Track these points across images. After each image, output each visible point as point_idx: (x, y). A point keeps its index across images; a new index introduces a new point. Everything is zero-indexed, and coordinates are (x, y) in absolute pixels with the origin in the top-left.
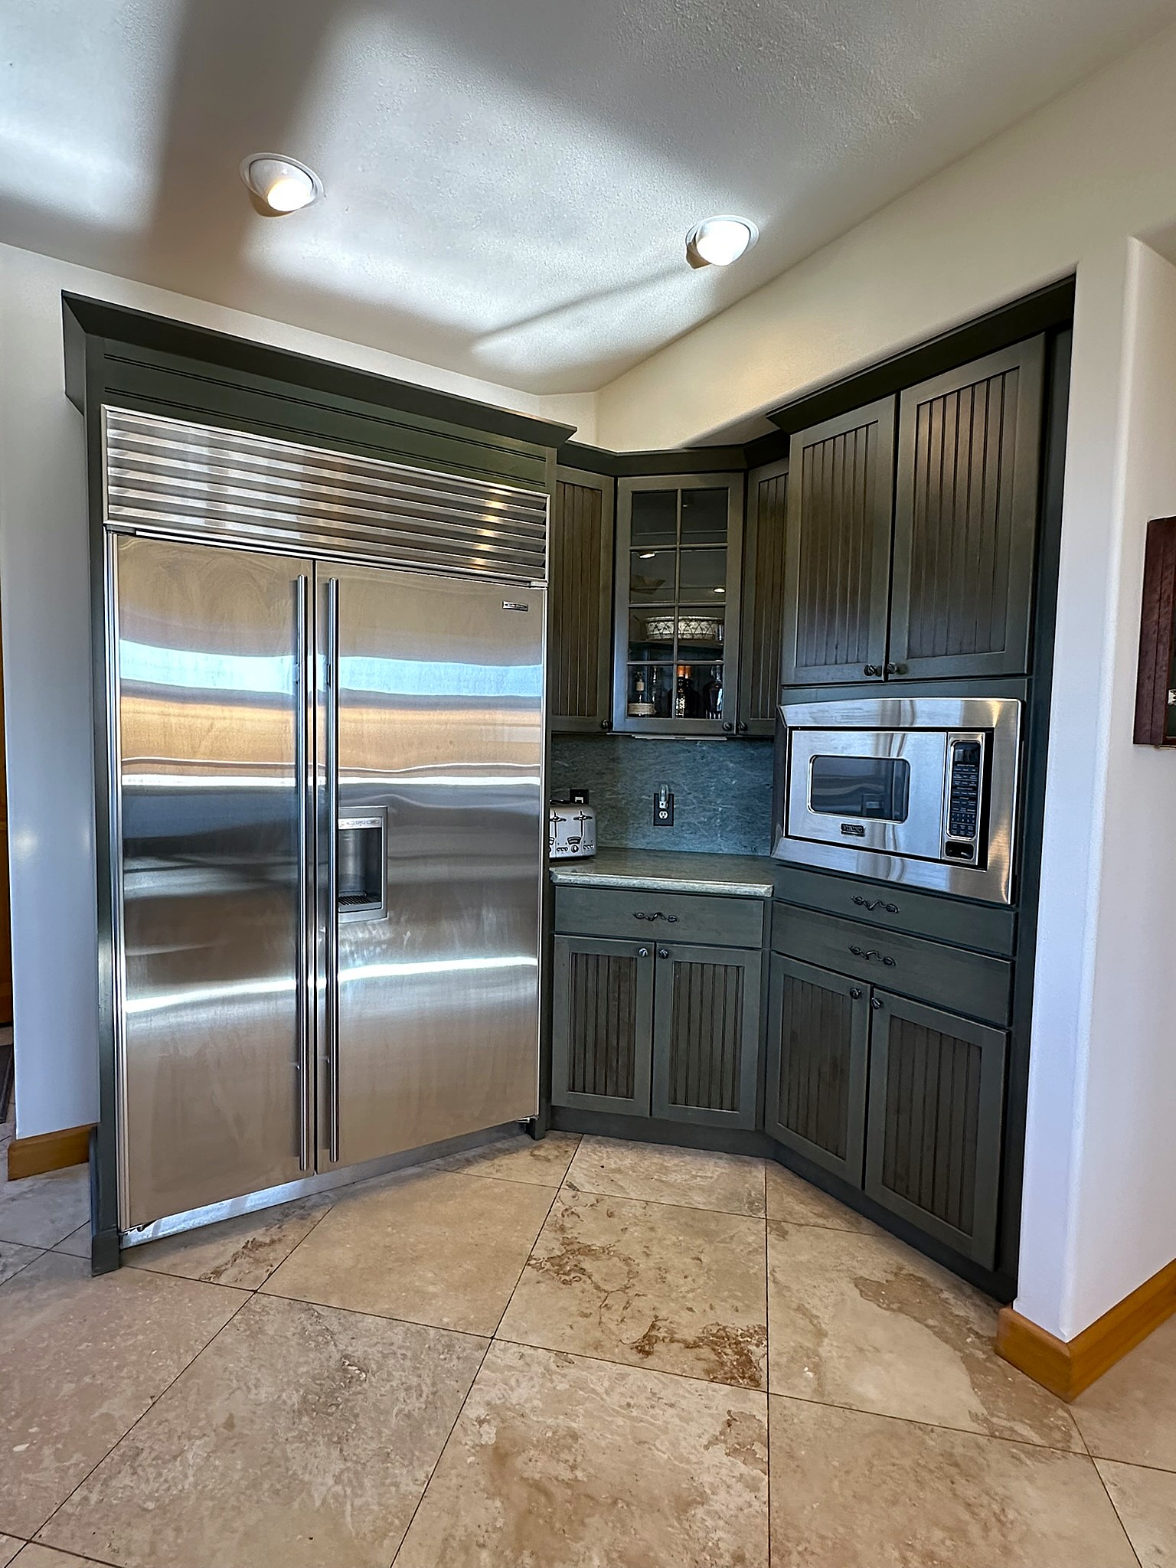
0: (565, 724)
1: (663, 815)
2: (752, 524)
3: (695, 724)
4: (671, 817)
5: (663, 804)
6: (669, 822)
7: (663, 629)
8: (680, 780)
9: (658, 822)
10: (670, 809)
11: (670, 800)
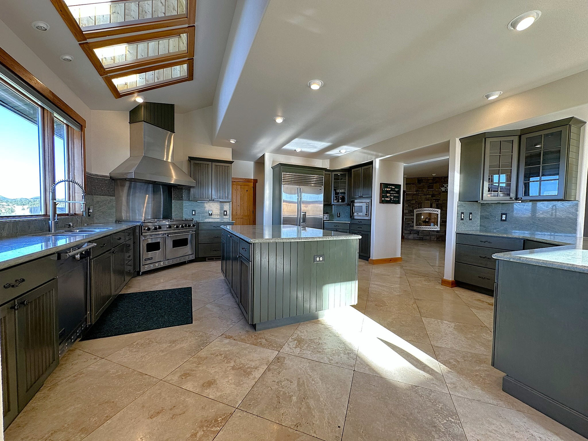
0: (326, 203)
1: (339, 216)
2: (349, 177)
3: (342, 203)
4: (340, 216)
5: (338, 214)
6: (339, 217)
7: (338, 191)
8: (341, 211)
9: (338, 217)
10: (339, 215)
11: (339, 214)
